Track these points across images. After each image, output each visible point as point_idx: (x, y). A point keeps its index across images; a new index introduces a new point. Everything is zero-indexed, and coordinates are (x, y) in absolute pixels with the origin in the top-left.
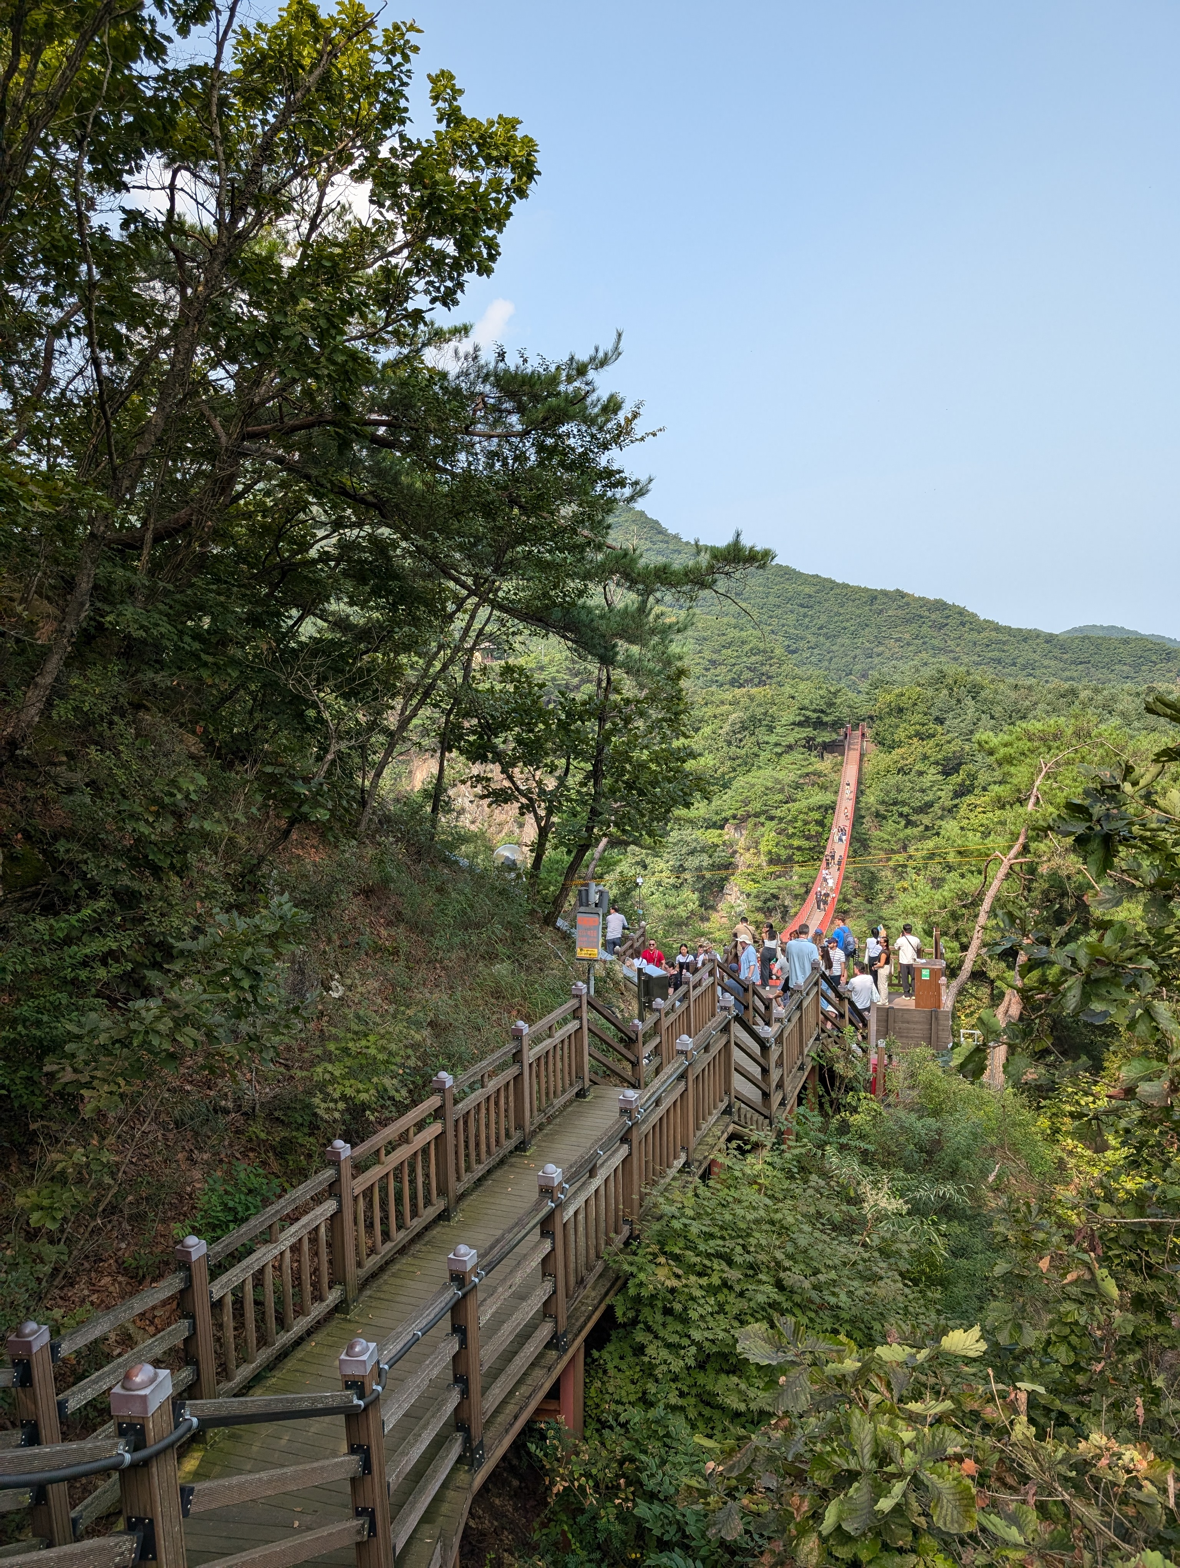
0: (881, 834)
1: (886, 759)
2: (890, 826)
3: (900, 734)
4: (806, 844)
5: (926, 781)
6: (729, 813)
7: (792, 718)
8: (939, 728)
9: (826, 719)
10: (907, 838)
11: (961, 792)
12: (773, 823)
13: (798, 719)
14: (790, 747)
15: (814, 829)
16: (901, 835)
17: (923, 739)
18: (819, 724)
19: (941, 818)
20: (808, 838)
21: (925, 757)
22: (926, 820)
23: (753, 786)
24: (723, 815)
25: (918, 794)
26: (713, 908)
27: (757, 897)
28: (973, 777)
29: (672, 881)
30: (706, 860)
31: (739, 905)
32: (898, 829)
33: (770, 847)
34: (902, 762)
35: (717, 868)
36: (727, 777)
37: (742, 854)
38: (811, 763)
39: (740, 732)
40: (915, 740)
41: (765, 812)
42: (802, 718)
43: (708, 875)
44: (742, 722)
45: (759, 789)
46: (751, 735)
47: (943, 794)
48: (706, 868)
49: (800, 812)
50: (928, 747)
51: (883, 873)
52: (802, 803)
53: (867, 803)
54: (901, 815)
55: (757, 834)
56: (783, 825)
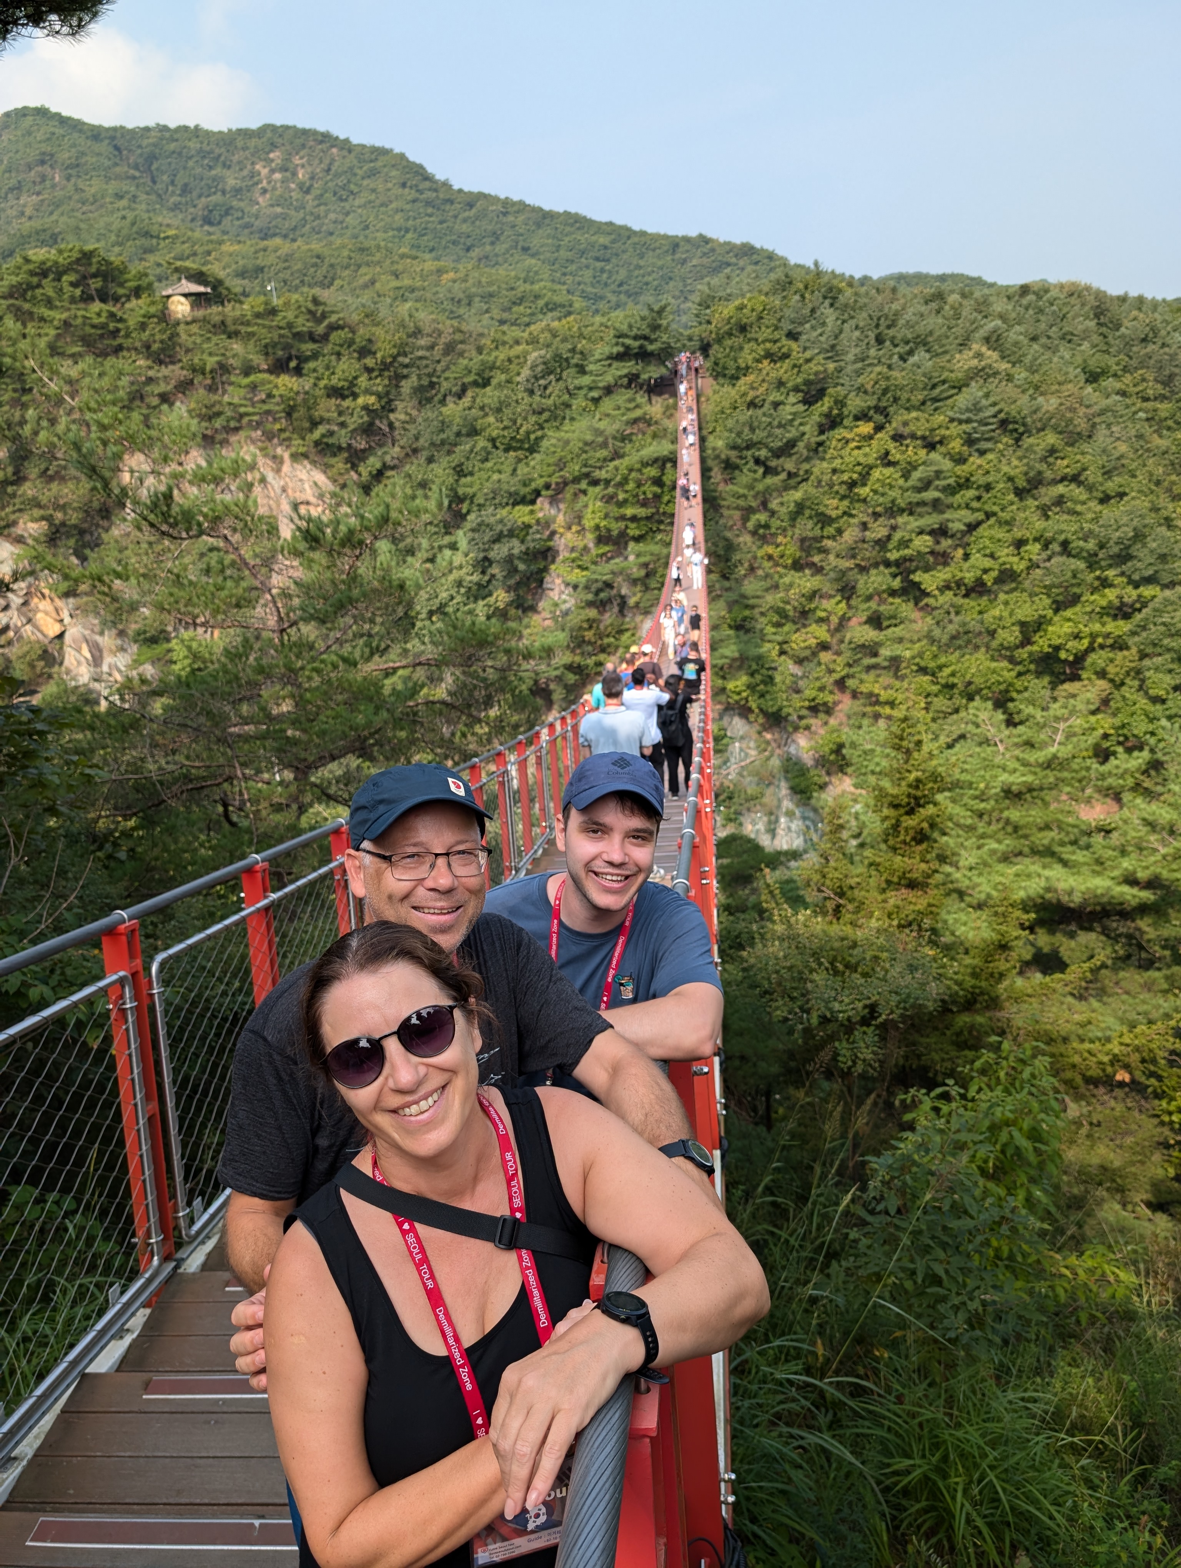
0: (735, 488)
1: (730, 393)
2: (744, 477)
3: (746, 357)
4: (642, 512)
5: (787, 411)
6: (540, 482)
7: (607, 350)
8: (794, 345)
9: (651, 348)
10: (768, 491)
11: (832, 422)
12: (598, 489)
13: (615, 350)
14: (609, 390)
15: (650, 490)
16: (760, 487)
17: (774, 361)
18: (643, 355)
19: (807, 459)
20: (644, 504)
21: (781, 384)
22: (789, 464)
23: (567, 442)
24: (533, 485)
25: (778, 431)
26: (533, 609)
27: (587, 587)
28: (840, 403)
29: (475, 578)
30: (516, 547)
31: (565, 602)
32: (755, 480)
33: (597, 521)
34: (752, 394)
35: (532, 556)
36: (532, 437)
37: (562, 535)
38: (637, 406)
39: (543, 377)
40: (766, 362)
41: (587, 475)
42: (621, 349)
43: (522, 567)
44: (545, 363)
45: (575, 446)
46: (558, 380)
47: (806, 428)
48: (519, 558)
49: (631, 470)
50: (782, 370)
51: (741, 539)
52: (632, 458)
53: (714, 449)
54: (757, 461)
55: (578, 506)
56: (611, 490)
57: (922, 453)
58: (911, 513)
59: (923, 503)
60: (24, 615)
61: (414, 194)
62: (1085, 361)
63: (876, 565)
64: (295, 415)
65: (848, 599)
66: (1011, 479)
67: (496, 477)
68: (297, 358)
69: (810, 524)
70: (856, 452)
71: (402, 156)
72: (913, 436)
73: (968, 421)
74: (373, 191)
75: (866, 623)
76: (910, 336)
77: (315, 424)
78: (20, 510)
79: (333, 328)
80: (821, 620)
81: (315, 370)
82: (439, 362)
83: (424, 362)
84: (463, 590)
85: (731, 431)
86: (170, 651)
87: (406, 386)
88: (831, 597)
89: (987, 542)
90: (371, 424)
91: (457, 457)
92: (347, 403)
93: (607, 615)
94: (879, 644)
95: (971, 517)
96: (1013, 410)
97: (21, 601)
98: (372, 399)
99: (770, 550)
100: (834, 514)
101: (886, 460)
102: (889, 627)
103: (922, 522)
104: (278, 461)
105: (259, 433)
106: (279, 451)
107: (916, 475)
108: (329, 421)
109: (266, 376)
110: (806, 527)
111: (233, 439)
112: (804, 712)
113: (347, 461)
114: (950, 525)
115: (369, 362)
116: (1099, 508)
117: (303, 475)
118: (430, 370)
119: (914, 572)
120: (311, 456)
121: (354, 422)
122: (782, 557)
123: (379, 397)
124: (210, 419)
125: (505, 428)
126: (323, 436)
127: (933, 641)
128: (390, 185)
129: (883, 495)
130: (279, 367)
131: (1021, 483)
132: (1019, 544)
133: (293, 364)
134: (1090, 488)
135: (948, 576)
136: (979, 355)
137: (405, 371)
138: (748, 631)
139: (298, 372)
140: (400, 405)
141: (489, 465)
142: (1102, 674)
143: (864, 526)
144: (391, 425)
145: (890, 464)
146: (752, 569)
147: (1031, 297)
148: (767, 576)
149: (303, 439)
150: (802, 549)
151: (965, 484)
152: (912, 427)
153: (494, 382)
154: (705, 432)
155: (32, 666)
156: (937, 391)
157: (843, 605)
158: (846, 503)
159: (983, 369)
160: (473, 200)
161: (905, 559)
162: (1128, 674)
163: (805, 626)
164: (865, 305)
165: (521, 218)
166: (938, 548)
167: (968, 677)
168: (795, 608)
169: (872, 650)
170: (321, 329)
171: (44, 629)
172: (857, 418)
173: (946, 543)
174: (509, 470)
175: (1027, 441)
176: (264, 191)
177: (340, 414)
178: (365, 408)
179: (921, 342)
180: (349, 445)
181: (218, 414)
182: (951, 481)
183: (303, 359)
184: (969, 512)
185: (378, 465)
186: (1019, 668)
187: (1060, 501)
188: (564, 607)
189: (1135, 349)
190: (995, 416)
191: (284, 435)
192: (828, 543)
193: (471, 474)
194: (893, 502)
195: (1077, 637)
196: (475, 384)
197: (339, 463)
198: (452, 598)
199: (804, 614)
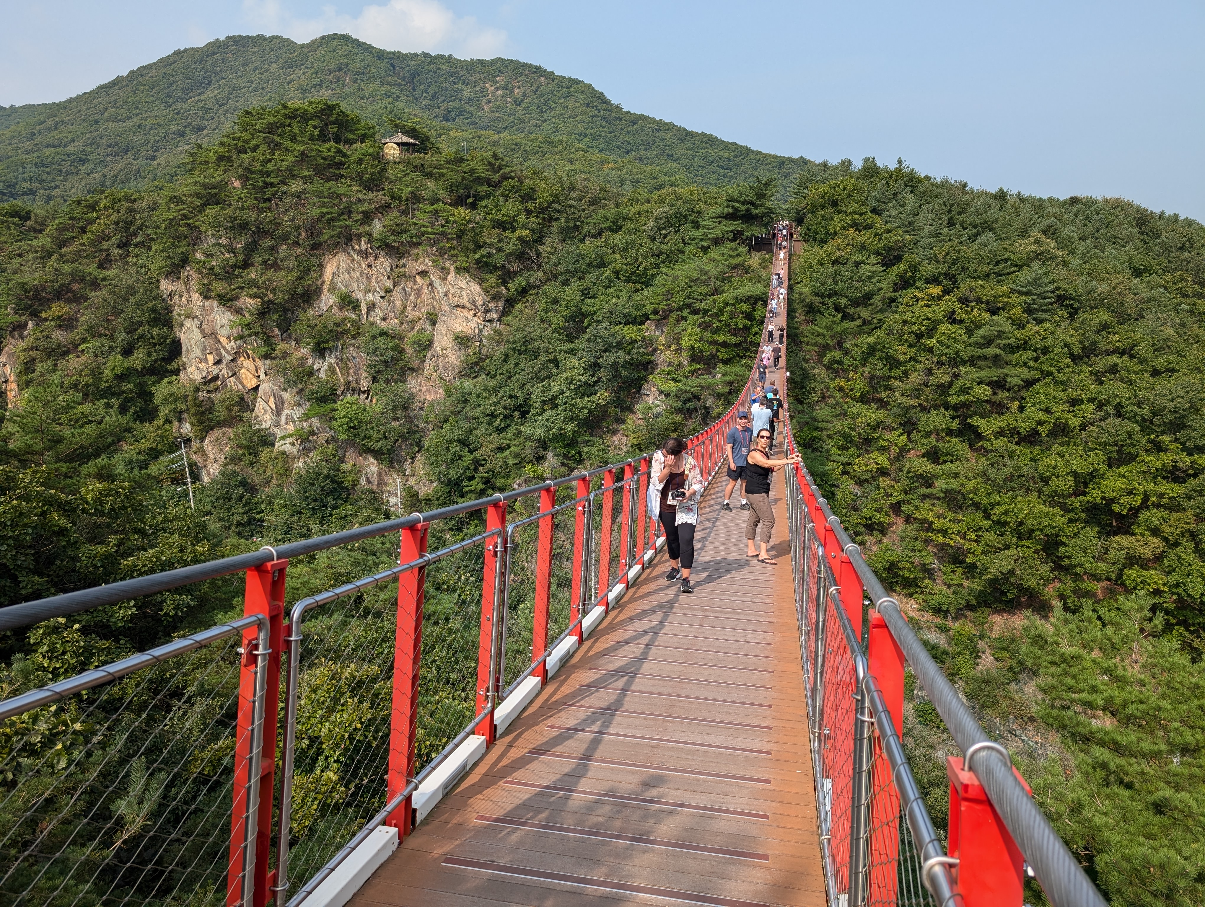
0: (816, 328)
1: (817, 252)
2: (824, 320)
3: (836, 225)
4: (732, 339)
5: (866, 270)
6: (650, 308)
7: (719, 210)
8: (877, 219)
9: (755, 211)
10: (844, 331)
11: (905, 283)
12: (696, 317)
13: (725, 211)
14: (716, 242)
15: (742, 322)
16: (838, 329)
17: (859, 230)
18: (748, 218)
19: (882, 311)
20: (735, 333)
21: (863, 247)
22: (865, 314)
23: (677, 277)
24: (644, 310)
25: (857, 285)
26: (630, 409)
27: (677, 396)
28: (914, 268)
29: (584, 378)
30: (622, 357)
31: (657, 406)
32: (835, 323)
33: (692, 342)
34: (837, 254)
35: (632, 365)
36: (649, 273)
37: (662, 351)
38: (738, 255)
39: (664, 228)
40: (852, 230)
41: (689, 306)
42: (731, 210)
43: (624, 373)
44: (667, 218)
45: (683, 281)
46: (676, 232)
47: (884, 285)
48: (623, 366)
49: (727, 304)
50: (865, 237)
51: (816, 371)
52: (730, 294)
53: (800, 294)
54: (837, 308)
55: (678, 329)
56: (707, 319)
57: (987, 315)
58: (973, 364)
59: (985, 358)
60: (231, 369)
61: (594, 112)
62: (1131, 258)
63: (937, 407)
64: (464, 238)
65: (909, 433)
66: (1067, 345)
67: (614, 300)
68: (474, 196)
69: (880, 365)
70: (926, 309)
71: (590, 86)
72: (979, 300)
73: (1028, 293)
74: (565, 107)
75: (923, 456)
76: (978, 221)
77: (479, 247)
78: (241, 288)
79: (506, 177)
80: (883, 449)
81: (485, 207)
82: (584, 210)
83: (573, 209)
84: (572, 387)
85: (817, 280)
86: (334, 410)
87: (556, 226)
88: (894, 429)
89: (1043, 398)
90: (523, 253)
91: (586, 283)
92: (507, 233)
93: (691, 422)
94: (936, 477)
95: (1029, 375)
96: (1070, 289)
97: (231, 358)
98: (526, 233)
99: (842, 383)
100: (902, 358)
101: (952, 319)
102: (946, 462)
103: (982, 374)
104: (445, 271)
105: (434, 249)
106: (447, 264)
107: (980, 333)
108: (490, 246)
109: (448, 207)
110: (876, 366)
111: (414, 251)
112: (861, 529)
113: (500, 278)
114: (1009, 379)
115: (530, 205)
116: (1152, 380)
117: (463, 285)
118: (576, 216)
119: (971, 417)
120: (472, 271)
121: (508, 248)
122: (851, 390)
123: (533, 232)
124: (398, 234)
125: (628, 264)
126: (484, 256)
127: (987, 479)
128: (578, 104)
129: (948, 347)
130: (459, 202)
131: (1077, 350)
132: (1074, 402)
133: (470, 200)
134: (1142, 362)
135: (1003, 424)
136: (1038, 242)
137: (557, 215)
138: (815, 450)
139: (473, 206)
140: (548, 240)
141: (610, 291)
142: (1155, 532)
143: (929, 372)
144: (539, 255)
145: (954, 321)
146: (823, 398)
147: (1080, 206)
148: (837, 404)
149: (468, 257)
150: (870, 385)
151: (1025, 345)
152: (979, 292)
153: (624, 229)
154: (793, 282)
155: (229, 409)
156: (1001, 266)
157: (904, 437)
158: (914, 350)
159: (1042, 253)
160: (636, 119)
161: (964, 405)
162: (1183, 535)
163: (867, 452)
164: (941, 194)
165: (669, 134)
166: (994, 398)
167: (1021, 518)
168: (860, 435)
169: (927, 481)
170: (496, 178)
171: (244, 381)
172: (927, 282)
173: (1002, 395)
174: (626, 296)
175: (1082, 316)
176: (489, 102)
177: (500, 241)
178: (520, 238)
179: (988, 227)
180: (503, 266)
181: (405, 231)
182: (1012, 341)
183: (478, 198)
184: (1026, 370)
185: (524, 284)
186: (1069, 515)
187: (1113, 370)
188: (656, 411)
189: (1172, 254)
190: (1053, 292)
191: (453, 252)
192: (895, 383)
193: (595, 296)
194: (957, 353)
195: (1131, 493)
196: (610, 229)
197: (493, 279)
198: (563, 392)
199: (868, 441)
